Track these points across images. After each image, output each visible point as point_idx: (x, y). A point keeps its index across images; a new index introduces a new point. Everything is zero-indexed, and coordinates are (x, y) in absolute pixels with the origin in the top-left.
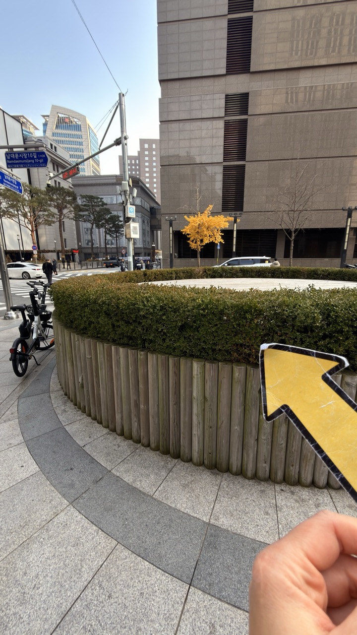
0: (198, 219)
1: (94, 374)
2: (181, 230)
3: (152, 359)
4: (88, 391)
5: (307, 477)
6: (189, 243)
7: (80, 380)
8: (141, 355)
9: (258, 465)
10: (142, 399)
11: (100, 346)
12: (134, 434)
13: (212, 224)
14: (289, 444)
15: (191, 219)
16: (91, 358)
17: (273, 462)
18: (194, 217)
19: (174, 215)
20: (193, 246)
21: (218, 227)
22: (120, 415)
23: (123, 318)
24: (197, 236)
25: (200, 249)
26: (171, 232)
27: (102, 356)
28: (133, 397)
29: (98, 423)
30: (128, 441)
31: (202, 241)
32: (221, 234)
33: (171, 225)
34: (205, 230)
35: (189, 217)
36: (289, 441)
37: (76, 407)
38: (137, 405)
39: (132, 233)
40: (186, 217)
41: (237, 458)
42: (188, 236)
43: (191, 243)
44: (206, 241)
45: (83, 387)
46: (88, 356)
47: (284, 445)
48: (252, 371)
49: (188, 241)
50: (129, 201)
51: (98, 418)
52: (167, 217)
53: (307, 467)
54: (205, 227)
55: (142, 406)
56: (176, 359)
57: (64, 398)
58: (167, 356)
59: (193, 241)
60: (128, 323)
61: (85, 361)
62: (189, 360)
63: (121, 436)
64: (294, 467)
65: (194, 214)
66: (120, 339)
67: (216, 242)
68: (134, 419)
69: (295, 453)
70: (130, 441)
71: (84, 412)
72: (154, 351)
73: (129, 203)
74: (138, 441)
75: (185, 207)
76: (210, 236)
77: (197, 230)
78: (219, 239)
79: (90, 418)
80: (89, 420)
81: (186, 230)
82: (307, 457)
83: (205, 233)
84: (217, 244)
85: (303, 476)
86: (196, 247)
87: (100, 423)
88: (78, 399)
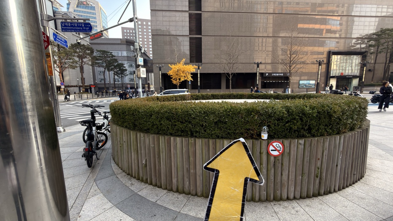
0: (177, 67)
1: (157, 156)
2: (167, 73)
3: (199, 142)
4: (151, 168)
5: (285, 196)
6: (172, 81)
7: (144, 162)
8: (191, 140)
9: (261, 193)
10: (192, 167)
11: (162, 139)
12: (186, 189)
13: (186, 70)
14: (275, 179)
15: (173, 66)
16: (154, 147)
17: (268, 190)
18: (175, 65)
19: (162, 64)
20: (174, 82)
21: (189, 72)
22: (176, 179)
23: (178, 120)
24: (177, 76)
25: (179, 84)
26: (160, 74)
27: (163, 144)
28: (186, 166)
29: (158, 187)
30: (182, 194)
31: (180, 79)
32: (191, 75)
33: (160, 70)
34: (181, 73)
35: (171, 65)
36: (275, 177)
37: (139, 181)
38: (188, 171)
39: (141, 74)
40: (169, 65)
41: (250, 191)
42: (171, 77)
43: (173, 81)
44: (182, 80)
45: (146, 165)
46: (152, 146)
47: (273, 180)
48: (256, 142)
49: (171, 80)
50: (139, 55)
51: (158, 184)
52: (157, 65)
53: (285, 190)
54: (181, 71)
55: (192, 171)
56: (214, 140)
57: (127, 177)
58: (208, 139)
59: (174, 79)
60: (182, 122)
61: (149, 149)
62: (221, 140)
63: (176, 192)
64: (279, 191)
65: (174, 64)
66: (176, 132)
67: (188, 80)
68: (186, 180)
69: (279, 183)
70: (183, 194)
71: (146, 182)
72: (200, 137)
73: (139, 56)
74: (189, 193)
75: (169, 60)
76: (184, 76)
77: (177, 73)
78: (190, 79)
79: (151, 186)
80: (151, 187)
81: (170, 73)
82: (284, 184)
83: (182, 75)
84: (189, 81)
85: (283, 195)
86: (176, 83)
87: (160, 187)
88: (141, 175)
